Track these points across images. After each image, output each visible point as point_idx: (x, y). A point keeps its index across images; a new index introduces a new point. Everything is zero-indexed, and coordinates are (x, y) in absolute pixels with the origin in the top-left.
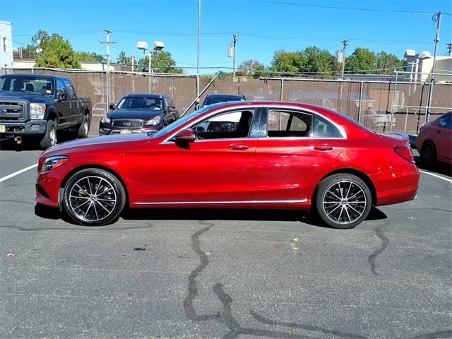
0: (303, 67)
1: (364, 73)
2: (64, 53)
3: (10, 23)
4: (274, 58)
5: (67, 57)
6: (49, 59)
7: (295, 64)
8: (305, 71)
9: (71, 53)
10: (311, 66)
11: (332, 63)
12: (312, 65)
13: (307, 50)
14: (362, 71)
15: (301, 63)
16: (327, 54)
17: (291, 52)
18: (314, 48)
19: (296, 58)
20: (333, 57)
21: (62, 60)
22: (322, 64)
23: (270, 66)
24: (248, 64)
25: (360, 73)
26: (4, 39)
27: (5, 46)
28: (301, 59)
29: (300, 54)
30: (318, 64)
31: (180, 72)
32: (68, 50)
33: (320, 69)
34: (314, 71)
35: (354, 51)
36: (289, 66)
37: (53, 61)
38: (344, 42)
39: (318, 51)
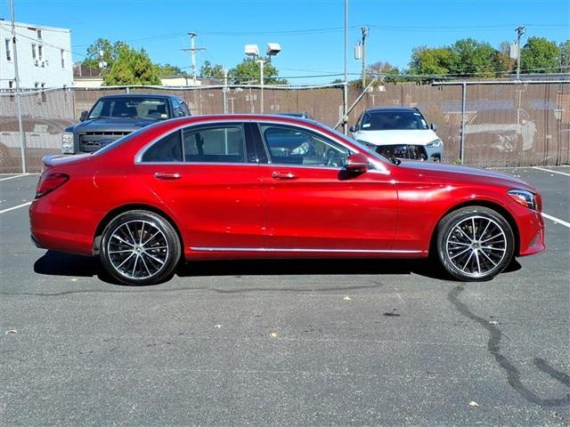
0: (455, 68)
1: (543, 72)
2: (140, 66)
3: (68, 30)
4: (413, 57)
5: (144, 71)
6: (121, 75)
7: (442, 64)
8: (457, 72)
9: (148, 66)
10: (465, 66)
11: (495, 61)
12: (467, 63)
13: (458, 44)
14: (539, 69)
15: (451, 62)
16: (487, 47)
17: (437, 48)
18: (469, 41)
19: (444, 56)
20: (497, 52)
21: (138, 75)
22: (481, 62)
23: (408, 68)
24: (376, 67)
25: (536, 72)
26: (62, 51)
27: (63, 61)
28: (452, 56)
29: (449, 49)
30: (475, 61)
31: (284, 82)
32: (145, 63)
33: (478, 69)
34: (470, 73)
35: (526, 42)
36: (433, 67)
37: (127, 77)
38: (519, 30)
39: (475, 44)
